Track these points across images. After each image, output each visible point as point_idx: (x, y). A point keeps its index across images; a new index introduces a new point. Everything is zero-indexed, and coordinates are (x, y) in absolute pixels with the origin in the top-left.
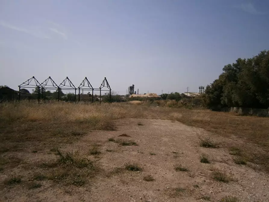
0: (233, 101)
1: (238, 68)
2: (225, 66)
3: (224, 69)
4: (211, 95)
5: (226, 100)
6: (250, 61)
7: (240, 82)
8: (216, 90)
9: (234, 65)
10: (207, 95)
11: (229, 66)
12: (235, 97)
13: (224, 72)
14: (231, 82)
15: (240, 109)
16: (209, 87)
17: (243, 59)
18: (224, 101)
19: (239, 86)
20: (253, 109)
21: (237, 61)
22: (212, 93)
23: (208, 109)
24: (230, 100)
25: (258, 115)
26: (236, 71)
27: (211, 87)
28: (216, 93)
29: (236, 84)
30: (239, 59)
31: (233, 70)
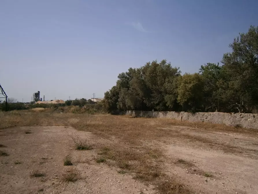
0: (127, 106)
1: (130, 76)
2: (120, 75)
3: (119, 77)
4: (110, 101)
5: (121, 105)
6: (138, 70)
7: (131, 89)
8: (114, 96)
9: (127, 73)
10: (106, 100)
11: (123, 74)
12: (128, 102)
13: (119, 79)
14: (123, 89)
15: (134, 112)
16: (109, 93)
17: (133, 68)
18: (120, 106)
19: (130, 92)
20: (142, 112)
21: (129, 70)
22: (111, 99)
23: (108, 113)
24: (124, 105)
25: (146, 116)
26: (128, 79)
27: (110, 93)
28: (114, 98)
29: (128, 90)
30: (130, 68)
31: (126, 78)
